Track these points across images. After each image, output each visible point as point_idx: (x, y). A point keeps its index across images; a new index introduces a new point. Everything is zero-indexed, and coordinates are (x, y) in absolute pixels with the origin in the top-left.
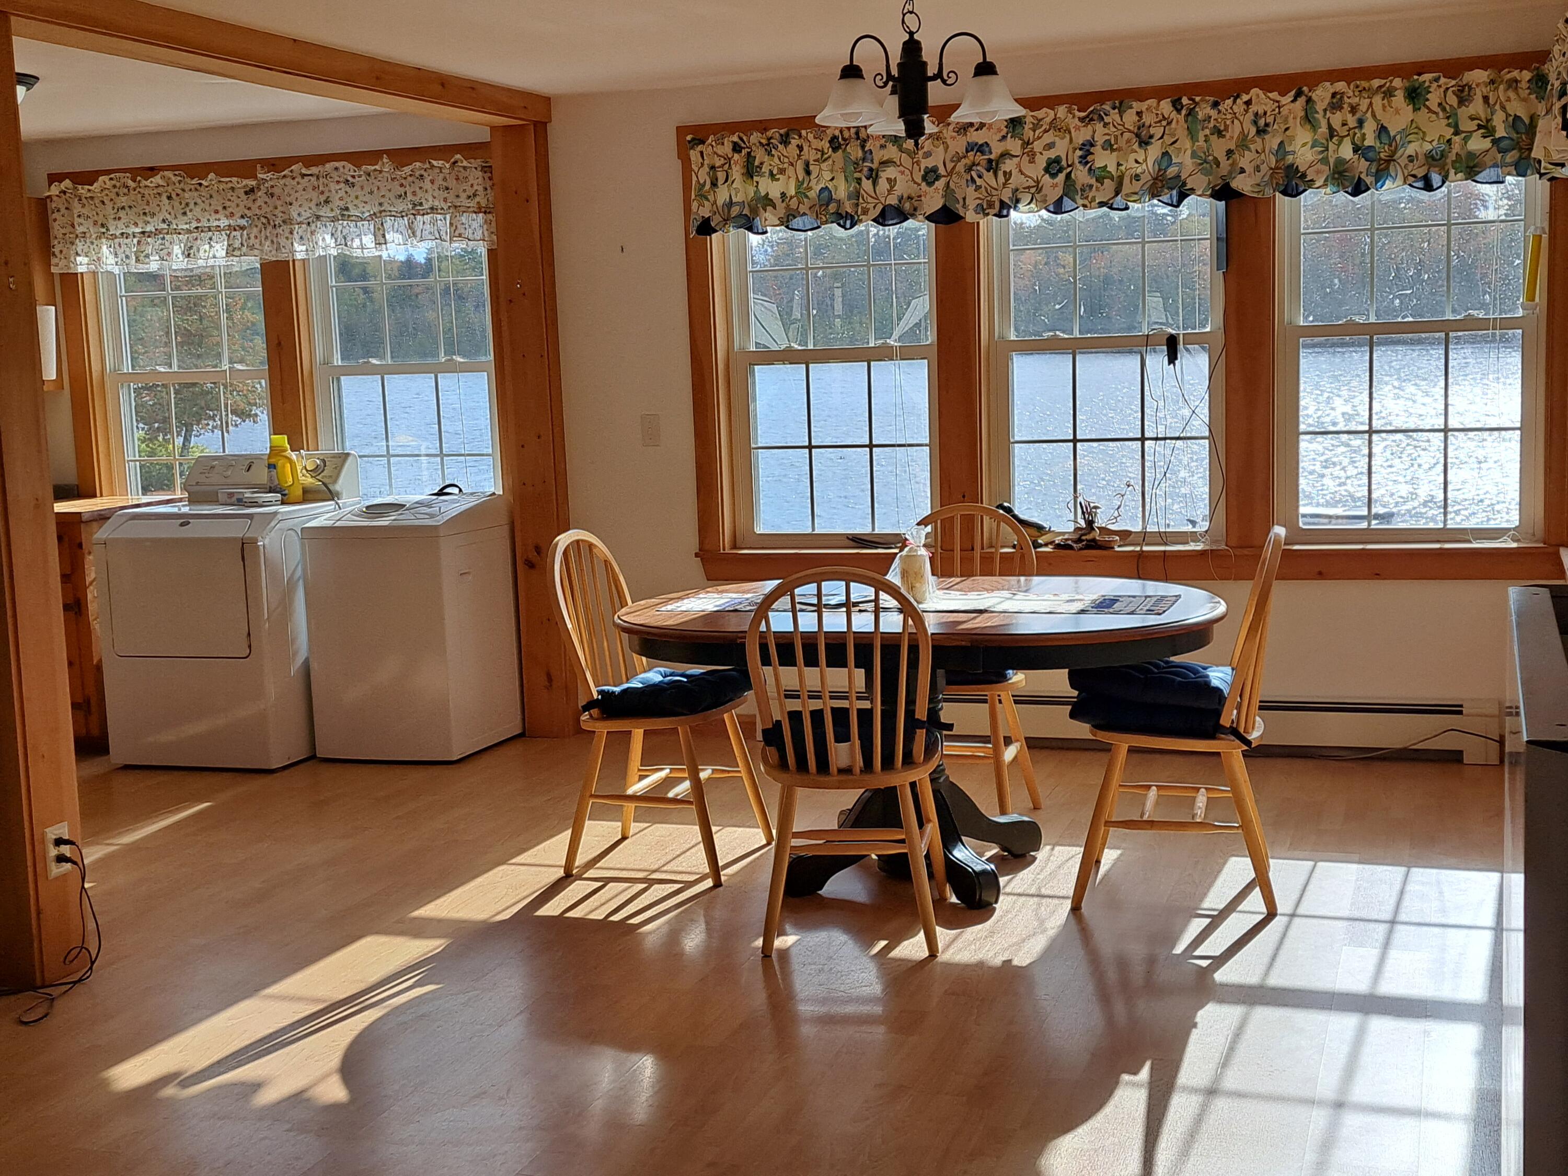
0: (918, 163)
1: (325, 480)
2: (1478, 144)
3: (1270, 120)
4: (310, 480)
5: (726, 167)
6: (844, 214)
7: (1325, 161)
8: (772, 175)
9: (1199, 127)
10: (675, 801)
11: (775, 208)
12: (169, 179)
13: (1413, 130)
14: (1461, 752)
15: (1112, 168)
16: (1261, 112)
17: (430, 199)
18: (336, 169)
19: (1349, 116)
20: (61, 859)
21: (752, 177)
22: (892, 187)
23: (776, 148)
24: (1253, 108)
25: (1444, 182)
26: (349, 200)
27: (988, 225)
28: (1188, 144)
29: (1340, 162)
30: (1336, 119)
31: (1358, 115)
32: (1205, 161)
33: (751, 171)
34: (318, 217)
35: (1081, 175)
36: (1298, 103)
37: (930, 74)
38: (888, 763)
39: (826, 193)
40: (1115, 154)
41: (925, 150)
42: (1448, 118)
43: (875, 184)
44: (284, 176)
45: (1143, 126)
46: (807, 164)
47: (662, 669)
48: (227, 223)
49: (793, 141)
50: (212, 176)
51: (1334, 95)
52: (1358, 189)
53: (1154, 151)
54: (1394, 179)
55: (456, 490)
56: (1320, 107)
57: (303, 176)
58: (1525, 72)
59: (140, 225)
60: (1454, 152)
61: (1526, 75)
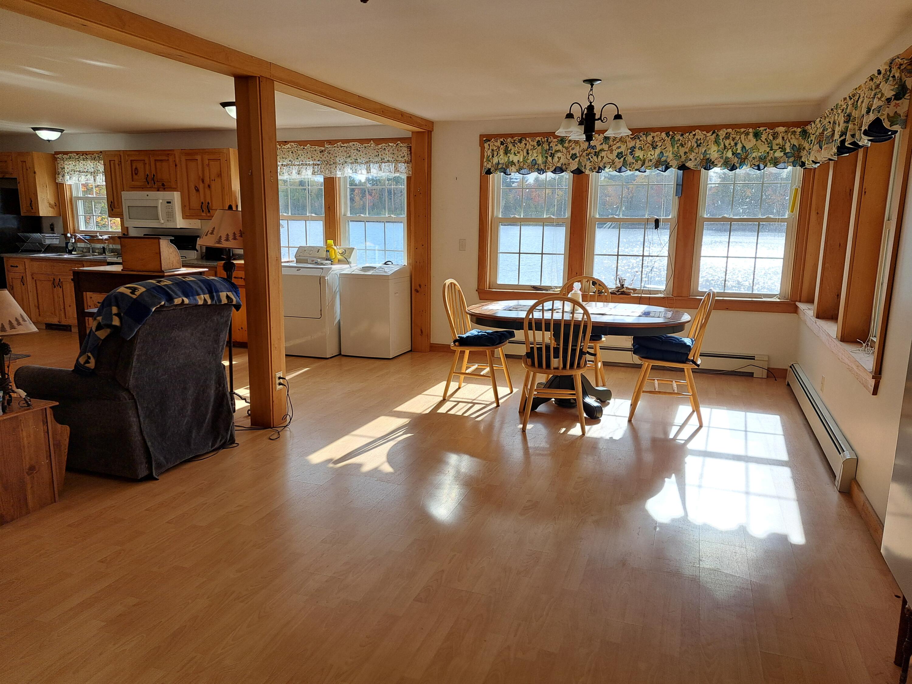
0: (569, 152)
1: (346, 257)
2: (779, 154)
3: (702, 141)
4: (340, 257)
5: (498, 150)
6: (540, 169)
7: (721, 158)
8: (515, 154)
9: (675, 143)
10: (483, 376)
11: (515, 166)
12: (293, 145)
13: (755, 148)
14: (753, 373)
15: (641, 157)
16: (699, 138)
17: (388, 157)
18: (354, 145)
19: (732, 141)
20: (280, 384)
21: (507, 154)
22: (559, 160)
23: (517, 144)
24: (696, 137)
25: (764, 167)
26: (358, 156)
27: (593, 175)
28: (671, 149)
29: (727, 158)
30: (727, 142)
31: (735, 141)
32: (677, 156)
33: (507, 152)
34: (346, 162)
35: (630, 159)
36: (713, 136)
37: (596, 118)
38: (572, 366)
39: (534, 161)
40: (643, 151)
41: (572, 147)
42: (768, 144)
43: (552, 159)
44: (335, 147)
45: (654, 141)
46: (528, 150)
47: (477, 330)
48: (312, 162)
49: (523, 142)
50: (308, 145)
51: (726, 134)
52: (733, 168)
53: (658, 151)
54: (747, 166)
55: (390, 263)
56: (721, 138)
57: (341, 147)
58: (799, 128)
59: (281, 162)
60: (770, 157)
61: (799, 130)
